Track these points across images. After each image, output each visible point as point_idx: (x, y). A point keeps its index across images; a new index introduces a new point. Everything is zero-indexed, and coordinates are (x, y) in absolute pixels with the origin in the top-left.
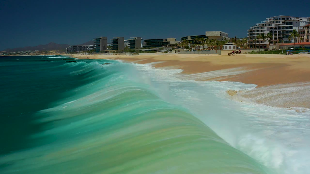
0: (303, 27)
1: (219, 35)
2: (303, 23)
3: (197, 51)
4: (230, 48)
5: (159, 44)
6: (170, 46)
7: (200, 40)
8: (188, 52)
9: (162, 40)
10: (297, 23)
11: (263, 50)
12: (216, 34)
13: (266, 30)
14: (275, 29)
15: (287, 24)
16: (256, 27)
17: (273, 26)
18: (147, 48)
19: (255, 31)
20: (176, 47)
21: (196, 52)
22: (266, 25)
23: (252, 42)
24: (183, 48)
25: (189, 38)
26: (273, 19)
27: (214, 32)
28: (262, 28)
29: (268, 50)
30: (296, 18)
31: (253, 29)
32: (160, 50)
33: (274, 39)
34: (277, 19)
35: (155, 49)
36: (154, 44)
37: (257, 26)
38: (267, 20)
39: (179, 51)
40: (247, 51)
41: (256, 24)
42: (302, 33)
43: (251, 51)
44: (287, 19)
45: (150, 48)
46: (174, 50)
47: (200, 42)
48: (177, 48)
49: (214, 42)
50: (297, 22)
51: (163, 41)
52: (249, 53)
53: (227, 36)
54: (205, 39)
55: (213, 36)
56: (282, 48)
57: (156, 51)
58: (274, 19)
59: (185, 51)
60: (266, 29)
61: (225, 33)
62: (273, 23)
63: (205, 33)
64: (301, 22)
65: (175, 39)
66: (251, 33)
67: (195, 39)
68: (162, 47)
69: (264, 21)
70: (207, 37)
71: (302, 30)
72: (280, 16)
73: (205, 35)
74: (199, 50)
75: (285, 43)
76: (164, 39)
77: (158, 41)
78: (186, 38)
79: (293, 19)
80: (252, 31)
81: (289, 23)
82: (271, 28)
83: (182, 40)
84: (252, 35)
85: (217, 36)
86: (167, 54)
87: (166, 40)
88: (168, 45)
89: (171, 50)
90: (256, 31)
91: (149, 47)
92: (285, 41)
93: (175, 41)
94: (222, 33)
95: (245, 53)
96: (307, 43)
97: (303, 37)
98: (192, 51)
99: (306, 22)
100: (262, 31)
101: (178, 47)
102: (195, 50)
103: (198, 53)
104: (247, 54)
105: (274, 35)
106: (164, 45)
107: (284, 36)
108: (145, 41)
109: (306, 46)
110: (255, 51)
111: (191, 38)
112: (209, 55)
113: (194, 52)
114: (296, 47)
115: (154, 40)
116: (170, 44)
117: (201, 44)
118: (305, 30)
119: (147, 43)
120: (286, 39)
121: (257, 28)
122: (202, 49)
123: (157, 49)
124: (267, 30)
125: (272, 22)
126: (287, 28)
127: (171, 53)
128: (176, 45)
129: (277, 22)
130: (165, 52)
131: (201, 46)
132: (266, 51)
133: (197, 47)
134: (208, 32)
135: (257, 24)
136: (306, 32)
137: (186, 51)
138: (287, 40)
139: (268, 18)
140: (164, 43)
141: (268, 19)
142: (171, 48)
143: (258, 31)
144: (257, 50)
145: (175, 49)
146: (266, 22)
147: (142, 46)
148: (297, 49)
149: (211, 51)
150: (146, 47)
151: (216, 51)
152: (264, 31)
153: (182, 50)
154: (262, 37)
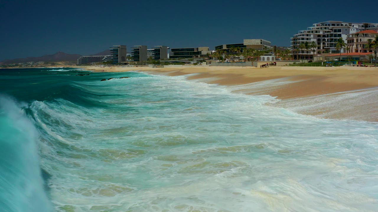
0: (353, 35)
1: (260, 44)
2: (354, 30)
3: (230, 62)
4: (268, 59)
5: (188, 54)
6: (202, 56)
7: (236, 50)
8: (221, 64)
9: (193, 49)
10: (346, 30)
11: (306, 61)
12: (256, 42)
13: (312, 38)
14: (323, 37)
15: (335, 31)
16: (300, 34)
17: (321, 33)
18: (174, 59)
19: (299, 40)
20: (208, 58)
21: (229, 64)
22: (312, 32)
23: (296, 52)
24: (215, 60)
25: (225, 47)
26: (321, 25)
27: (253, 40)
28: (307, 35)
29: (313, 62)
30: (348, 24)
31: (298, 37)
32: (189, 61)
33: (322, 48)
34: (326, 25)
35: (183, 60)
36: (182, 53)
37: (303, 33)
38: (314, 26)
39: (210, 63)
40: (288, 63)
41: (301, 31)
42: (350, 42)
43: (292, 63)
44: (338, 25)
45: (177, 59)
46: (205, 61)
47: (236, 52)
48: (209, 60)
49: (252, 51)
50: (347, 28)
51: (194, 51)
52: (290, 65)
53: (269, 44)
54: (242, 49)
55: (253, 45)
56: (329, 59)
57: (184, 63)
58: (323, 24)
59: (217, 63)
60: (312, 36)
61: (266, 41)
62: (321, 30)
63: (243, 42)
64: (351, 29)
65: (209, 48)
66: (295, 41)
67: (230, 48)
68: (192, 58)
69: (310, 28)
70: (245, 46)
71: (351, 39)
72: (329, 22)
73: (243, 44)
74: (234, 61)
75: (333, 54)
76: (195, 48)
77: (188, 51)
78: (221, 47)
79: (345, 25)
80: (296, 40)
81: (337, 31)
82: (319, 36)
83: (216, 49)
84: (296, 43)
85: (257, 44)
86: (196, 66)
87: (197, 49)
88: (199, 56)
89: (201, 61)
90: (301, 39)
91: (176, 57)
92: (332, 51)
93: (208, 50)
94: (263, 41)
95: (285, 65)
96: (357, 54)
97: (352, 46)
98: (226, 63)
99: (357, 29)
100: (307, 39)
101: (210, 58)
102: (229, 61)
103: (232, 65)
104: (287, 66)
105: (322, 44)
106: (194, 56)
107: (331, 45)
108: (173, 50)
109: (354, 57)
110: (297, 63)
111: (227, 47)
112: (244, 67)
113: (227, 63)
114: (343, 58)
115: (182, 50)
116: (202, 54)
117: (237, 54)
118: (354, 38)
119: (175, 53)
120: (333, 48)
121: (302, 35)
122: (238, 60)
123: (186, 60)
124: (314, 38)
125: (320, 28)
126: (335, 36)
127: (202, 65)
128: (207, 55)
129: (325, 28)
130: (195, 64)
131: (236, 56)
132: (310, 63)
133: (233, 58)
134: (246, 40)
135: (303, 31)
136: (355, 41)
137: (219, 63)
138: (335, 50)
139: (315, 24)
140: (195, 53)
141: (316, 26)
142: (202, 59)
143: (303, 39)
144: (299, 61)
145: (207, 61)
146: (312, 29)
147: (168, 57)
148: (344, 61)
149: (247, 62)
150: (172, 58)
151: (252, 63)
152: (310, 39)
153: (215, 61)
154: (305, 46)
